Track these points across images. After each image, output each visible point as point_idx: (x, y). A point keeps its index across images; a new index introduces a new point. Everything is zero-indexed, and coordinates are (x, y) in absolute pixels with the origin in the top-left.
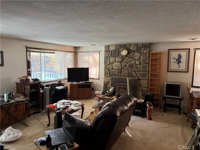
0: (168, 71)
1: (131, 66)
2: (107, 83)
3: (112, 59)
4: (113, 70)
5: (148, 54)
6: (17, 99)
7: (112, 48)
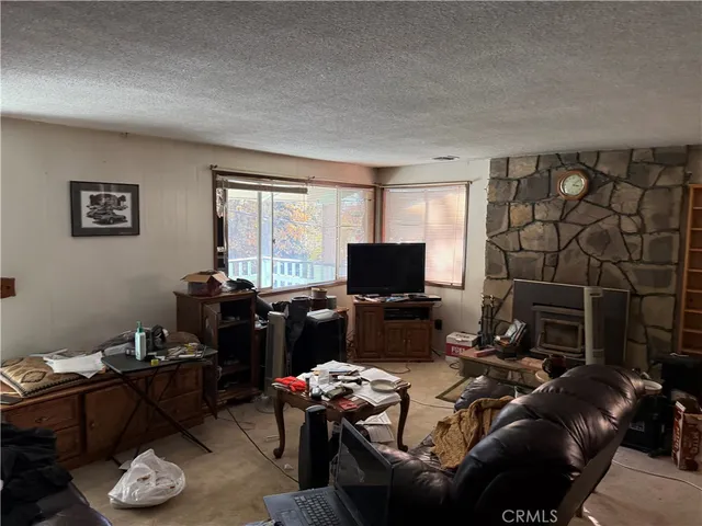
1: (603, 240)
2: (496, 304)
3: (519, 213)
4: (521, 255)
6: (175, 352)
7: (519, 170)
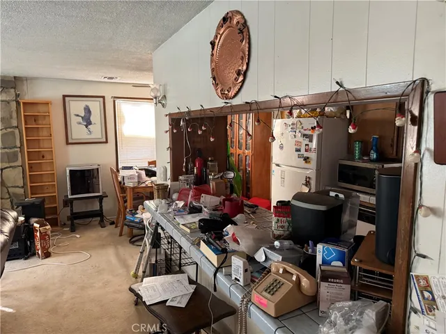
0: (68, 143)
5: (15, 102)
